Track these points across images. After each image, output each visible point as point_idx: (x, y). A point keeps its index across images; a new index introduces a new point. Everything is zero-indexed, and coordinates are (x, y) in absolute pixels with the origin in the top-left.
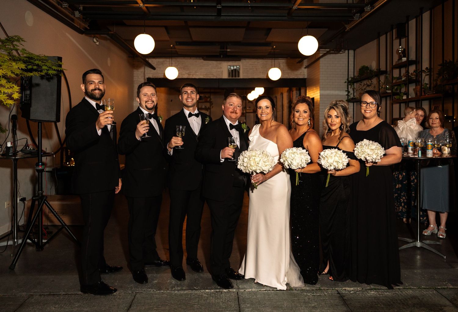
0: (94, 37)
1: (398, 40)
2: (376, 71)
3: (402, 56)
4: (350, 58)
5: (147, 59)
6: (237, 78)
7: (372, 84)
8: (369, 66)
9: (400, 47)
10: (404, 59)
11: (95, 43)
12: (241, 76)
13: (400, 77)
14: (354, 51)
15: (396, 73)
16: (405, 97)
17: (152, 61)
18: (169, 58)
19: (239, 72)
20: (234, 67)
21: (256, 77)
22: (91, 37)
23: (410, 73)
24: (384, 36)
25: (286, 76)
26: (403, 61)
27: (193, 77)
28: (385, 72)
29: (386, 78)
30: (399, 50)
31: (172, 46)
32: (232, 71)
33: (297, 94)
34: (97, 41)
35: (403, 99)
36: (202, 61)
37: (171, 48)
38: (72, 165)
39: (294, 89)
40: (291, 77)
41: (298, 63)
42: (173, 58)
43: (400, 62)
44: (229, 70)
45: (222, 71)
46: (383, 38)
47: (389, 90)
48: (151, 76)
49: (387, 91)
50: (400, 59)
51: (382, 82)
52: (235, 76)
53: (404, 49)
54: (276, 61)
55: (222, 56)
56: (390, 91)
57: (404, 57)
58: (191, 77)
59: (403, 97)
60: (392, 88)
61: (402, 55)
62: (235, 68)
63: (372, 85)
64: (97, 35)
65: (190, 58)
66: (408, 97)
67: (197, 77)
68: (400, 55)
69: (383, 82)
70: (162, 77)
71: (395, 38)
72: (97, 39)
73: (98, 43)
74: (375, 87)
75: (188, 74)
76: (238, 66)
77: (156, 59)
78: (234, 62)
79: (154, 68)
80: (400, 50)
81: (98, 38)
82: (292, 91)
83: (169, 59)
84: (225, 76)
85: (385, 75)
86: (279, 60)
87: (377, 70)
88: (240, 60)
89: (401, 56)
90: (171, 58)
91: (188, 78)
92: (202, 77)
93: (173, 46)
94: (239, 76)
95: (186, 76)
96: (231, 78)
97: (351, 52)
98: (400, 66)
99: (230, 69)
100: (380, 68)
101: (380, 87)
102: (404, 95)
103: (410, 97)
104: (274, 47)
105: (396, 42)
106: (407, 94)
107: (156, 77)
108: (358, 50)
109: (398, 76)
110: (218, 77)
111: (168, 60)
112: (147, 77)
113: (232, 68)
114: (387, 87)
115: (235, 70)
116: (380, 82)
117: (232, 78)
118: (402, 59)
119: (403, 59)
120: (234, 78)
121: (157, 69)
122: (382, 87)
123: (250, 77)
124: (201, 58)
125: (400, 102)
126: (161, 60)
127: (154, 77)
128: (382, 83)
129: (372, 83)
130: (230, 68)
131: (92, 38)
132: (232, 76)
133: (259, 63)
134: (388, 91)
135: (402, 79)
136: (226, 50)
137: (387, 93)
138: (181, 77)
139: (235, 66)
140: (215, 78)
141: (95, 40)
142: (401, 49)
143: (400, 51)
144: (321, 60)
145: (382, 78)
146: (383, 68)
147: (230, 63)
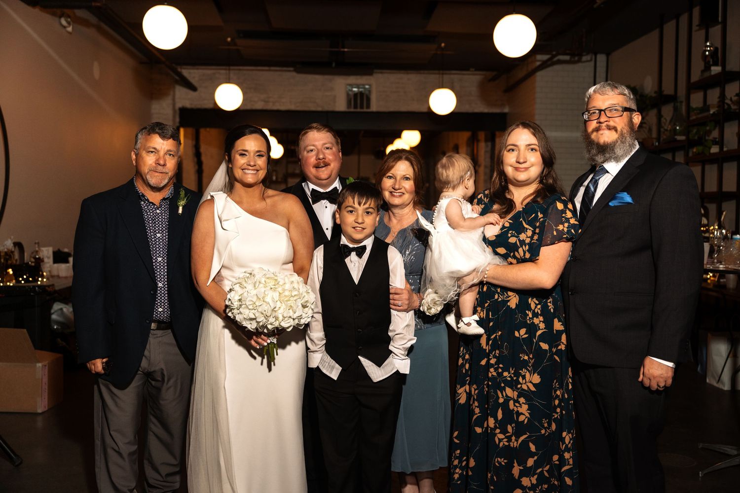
0: (60, 17)
1: (703, 32)
2: (654, 95)
3: (711, 63)
4: (598, 69)
5: (179, 70)
6: (365, 110)
7: (645, 123)
8: (637, 87)
9: (708, 44)
10: (716, 70)
11: (65, 27)
12: (374, 107)
13: (706, 108)
14: (608, 55)
15: (697, 100)
16: (715, 149)
17: (190, 73)
18: (224, 67)
19: (368, 99)
20: (358, 87)
21: (404, 109)
22: (54, 14)
23: (729, 97)
24: (673, 22)
25: (467, 109)
26: (713, 73)
27: (275, 108)
28: (672, 99)
29: (676, 109)
30: (706, 51)
31: (229, 39)
32: (356, 95)
33: (487, 146)
34: (69, 23)
35: (710, 154)
36: (294, 74)
37: (229, 44)
38: (8, 284)
39: (482, 135)
40: (476, 111)
41: (490, 81)
42: (232, 68)
43: (707, 74)
44: (348, 95)
45: (335, 97)
46: (669, 28)
47: (680, 135)
48: (188, 104)
49: (676, 137)
50: (707, 68)
51: (665, 119)
52: (362, 107)
53: (716, 49)
54: (445, 76)
55: (334, 65)
56: (683, 138)
57: (716, 64)
58: (270, 107)
59: (710, 148)
60: (686, 132)
61: (711, 60)
62: (361, 90)
63: (644, 125)
64: (67, 11)
65: (267, 68)
66: (721, 148)
67: (283, 108)
68: (707, 60)
69: (668, 119)
70: (211, 106)
71: (697, 26)
72: (69, 20)
73: (70, 29)
74: (650, 130)
75: (265, 101)
76: (367, 87)
77: (198, 69)
78: (358, 77)
79: (193, 88)
80: (708, 51)
81: (69, 16)
82: (478, 141)
83: (226, 69)
84: (341, 106)
85: (672, 104)
86: (452, 76)
87: (655, 92)
88: (371, 74)
89: (709, 62)
90: (227, 68)
91: (265, 108)
92: (292, 107)
93: (232, 40)
94: (368, 106)
95: (259, 106)
96: (352, 110)
97: (601, 58)
98: (705, 85)
99: (350, 93)
100: (663, 89)
101: (662, 130)
102: (713, 144)
103: (725, 149)
104: (443, 45)
105: (698, 35)
106: (720, 142)
107: (199, 107)
108: (616, 55)
109: (700, 105)
110: (327, 108)
111: (223, 72)
112: (179, 105)
113: (355, 89)
114: (676, 128)
115: (361, 94)
116: (663, 120)
117: (355, 110)
118: (710, 68)
119: (713, 68)
120: (359, 110)
121: (199, 89)
122: (667, 130)
123: (392, 109)
124: (292, 69)
125: (705, 160)
126: (208, 71)
127: (193, 106)
128: (664, 121)
129: (645, 121)
130: (352, 91)
131: (57, 19)
132: (355, 107)
133: (409, 80)
134: (679, 138)
135: (709, 111)
136: (342, 50)
137: (676, 140)
138: (248, 107)
139: (361, 86)
140: (319, 109)
141: (64, 22)
142: (709, 49)
143: (707, 53)
144: (539, 74)
145: (667, 111)
146: (668, 89)
147: (352, 79)
